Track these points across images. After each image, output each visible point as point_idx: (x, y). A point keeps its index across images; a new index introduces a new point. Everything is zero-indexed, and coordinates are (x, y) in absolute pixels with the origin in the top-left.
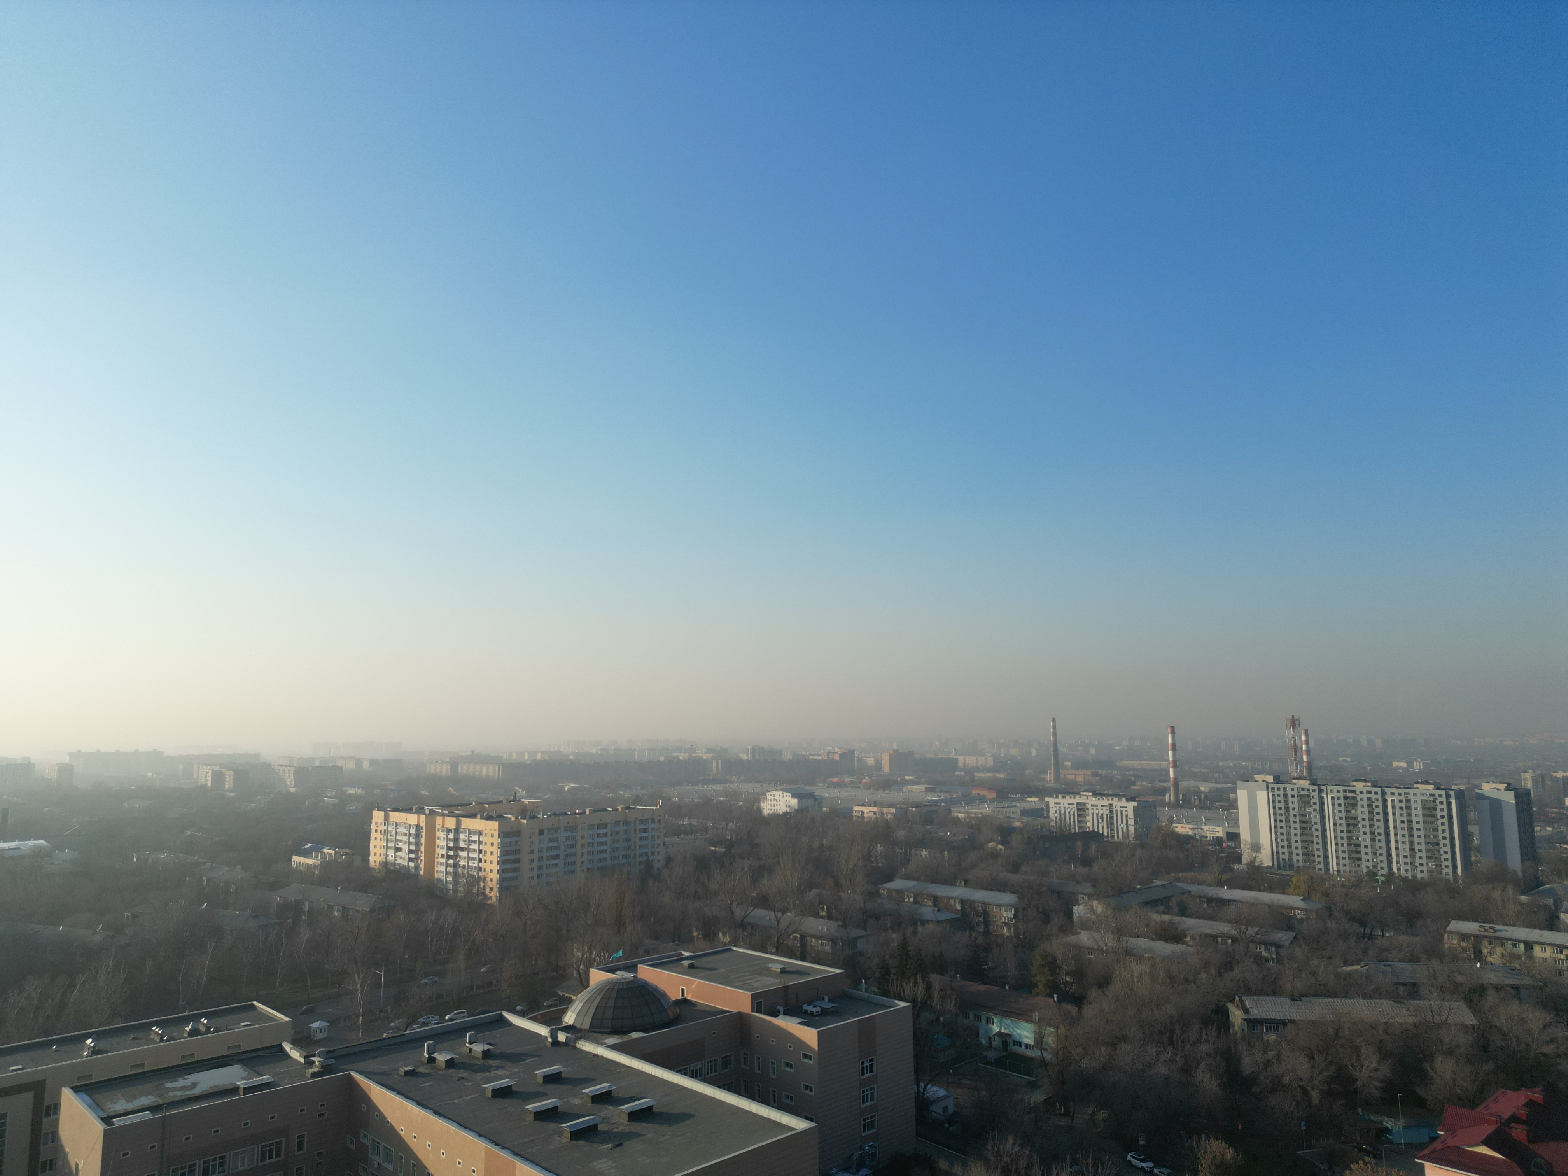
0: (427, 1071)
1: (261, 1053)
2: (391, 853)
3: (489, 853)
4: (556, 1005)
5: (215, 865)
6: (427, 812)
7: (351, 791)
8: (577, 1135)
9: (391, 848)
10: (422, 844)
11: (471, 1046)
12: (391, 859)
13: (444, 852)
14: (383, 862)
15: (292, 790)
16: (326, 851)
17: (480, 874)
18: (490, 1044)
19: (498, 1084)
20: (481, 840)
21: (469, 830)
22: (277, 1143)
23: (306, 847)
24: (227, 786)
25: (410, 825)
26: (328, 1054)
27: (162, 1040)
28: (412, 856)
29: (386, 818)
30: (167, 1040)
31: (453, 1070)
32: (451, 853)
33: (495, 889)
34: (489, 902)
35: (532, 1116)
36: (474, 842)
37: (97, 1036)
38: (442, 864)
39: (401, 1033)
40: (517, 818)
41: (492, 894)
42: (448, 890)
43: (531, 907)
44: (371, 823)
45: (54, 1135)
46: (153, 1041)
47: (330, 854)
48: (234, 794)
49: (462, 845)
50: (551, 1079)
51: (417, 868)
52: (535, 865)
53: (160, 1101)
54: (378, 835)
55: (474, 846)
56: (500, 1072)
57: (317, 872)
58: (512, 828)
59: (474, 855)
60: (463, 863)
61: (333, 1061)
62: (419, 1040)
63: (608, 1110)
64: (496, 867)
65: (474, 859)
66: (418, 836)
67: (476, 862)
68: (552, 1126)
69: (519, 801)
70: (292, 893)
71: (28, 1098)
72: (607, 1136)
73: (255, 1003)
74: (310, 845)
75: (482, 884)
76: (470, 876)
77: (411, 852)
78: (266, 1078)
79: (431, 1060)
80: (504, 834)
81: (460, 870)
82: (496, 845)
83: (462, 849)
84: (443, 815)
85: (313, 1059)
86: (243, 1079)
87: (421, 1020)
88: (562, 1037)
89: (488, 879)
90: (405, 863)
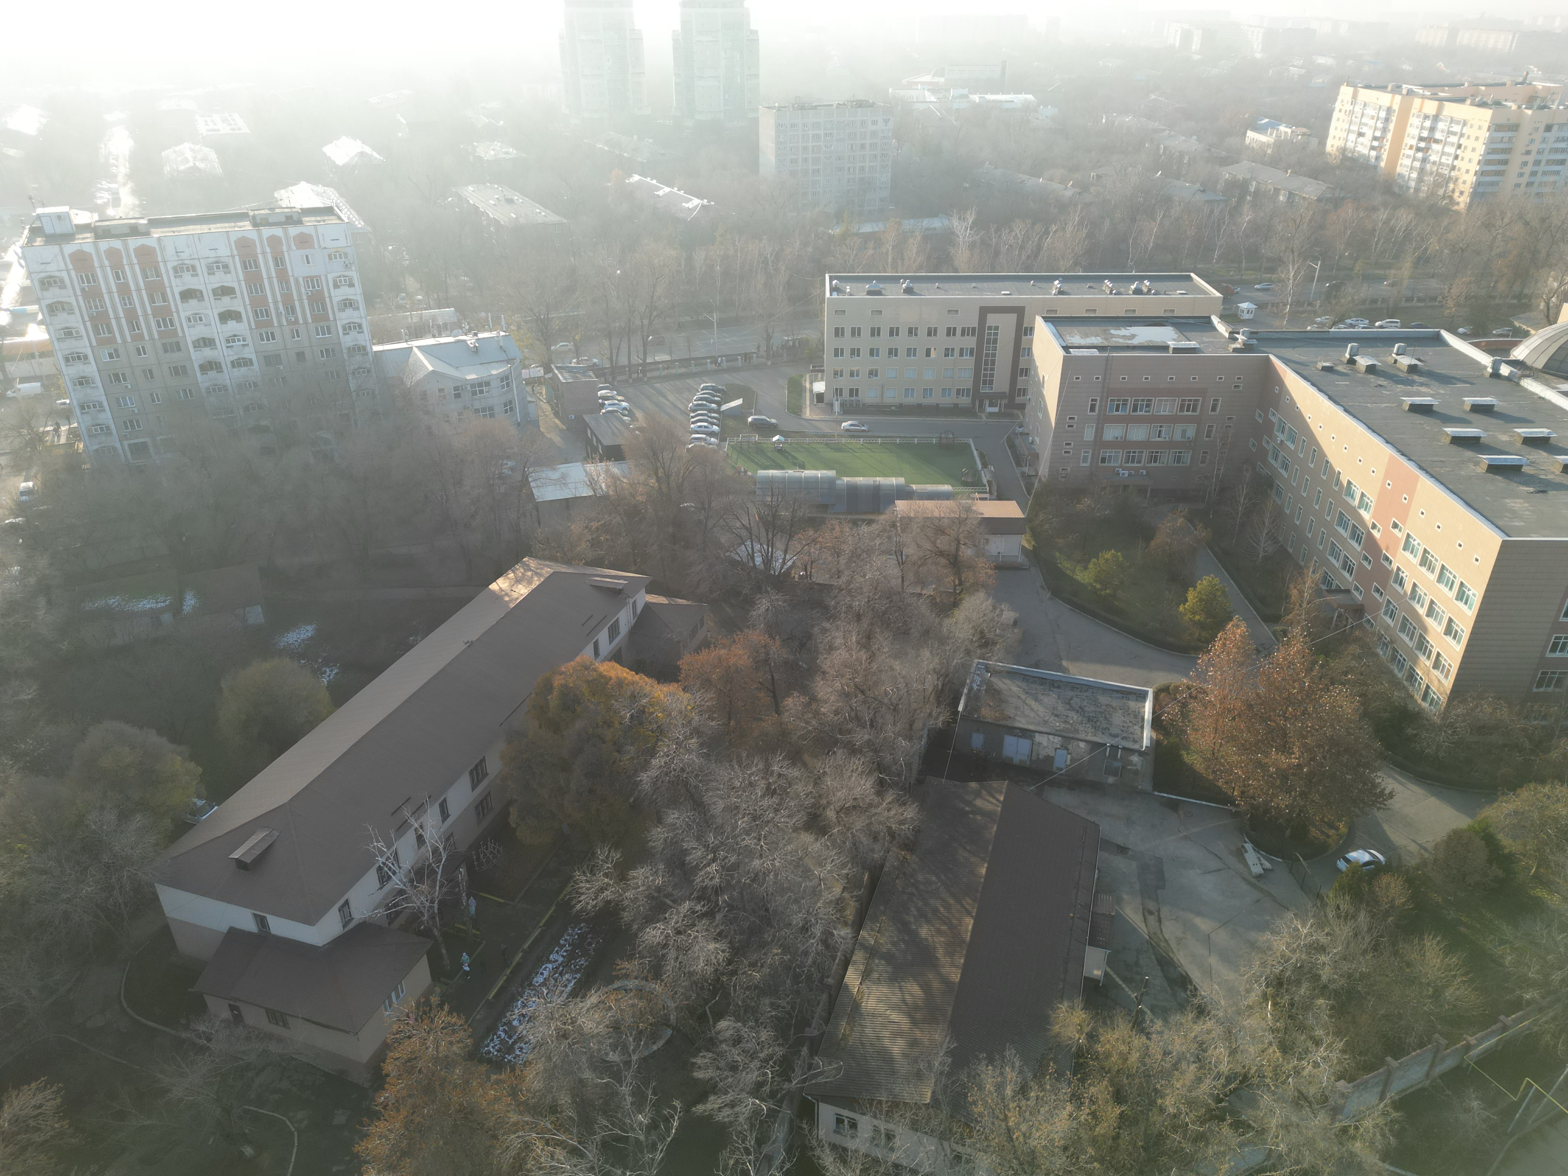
0: (1345, 371)
1: (1192, 321)
2: (1352, 137)
3: (1469, 149)
4: (1508, 336)
5: (1172, 133)
6: (1404, 92)
7: (1321, 60)
8: (1494, 469)
9: (1353, 132)
10: (1389, 131)
11: (1398, 357)
12: (1350, 145)
13: (1414, 142)
14: (1341, 148)
15: (1258, 56)
16: (1283, 128)
17: (1453, 174)
18: (1419, 360)
19: (1418, 400)
20: (1464, 132)
21: (1452, 118)
22: (1195, 400)
23: (1263, 122)
24: (1193, 47)
25: (1380, 107)
26: (1252, 335)
27: (1111, 293)
28: (1376, 144)
29: (1355, 96)
30: (1115, 294)
31: (1372, 376)
32: (1422, 145)
33: (1466, 194)
34: (1456, 208)
35: (1449, 439)
36: (1455, 134)
37: (1065, 279)
38: (1408, 156)
39: (1326, 329)
40: (1519, 107)
41: (1461, 200)
42: (1408, 188)
43: (1506, 220)
44: (1336, 100)
45: (1029, 351)
46: (1104, 292)
47: (1286, 133)
48: (1199, 56)
49: (1438, 135)
50: (1477, 409)
51: (1378, 158)
52: (1528, 170)
53: (1106, 344)
54: (1342, 116)
55: (1454, 139)
56: (1423, 389)
57: (1269, 151)
58: (1508, 120)
59: (1451, 150)
60: (1433, 158)
61: (1255, 342)
62: (1344, 340)
63: (1540, 456)
64: (1474, 167)
65: (1449, 155)
66: (1387, 120)
67: (1451, 159)
68: (1469, 454)
69: (1530, 84)
70: (1240, 171)
71: (1013, 317)
72: (1530, 480)
73: (1192, 275)
74: (1267, 120)
75: (1451, 186)
76: (1439, 174)
77: (1375, 138)
78: (1193, 344)
79: (1352, 362)
80: (1496, 127)
81: (1428, 167)
82: (1481, 140)
83: (1437, 141)
84: (1423, 97)
85: (1237, 336)
86: (1174, 340)
87: (1349, 321)
88: (1505, 370)
89: (1461, 181)
90: (1365, 151)
